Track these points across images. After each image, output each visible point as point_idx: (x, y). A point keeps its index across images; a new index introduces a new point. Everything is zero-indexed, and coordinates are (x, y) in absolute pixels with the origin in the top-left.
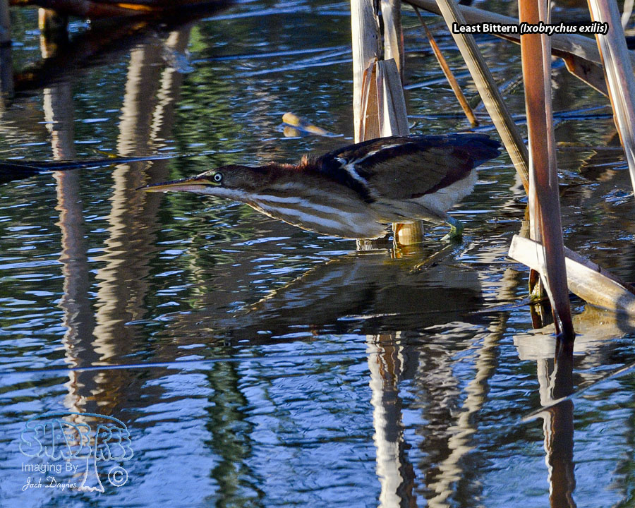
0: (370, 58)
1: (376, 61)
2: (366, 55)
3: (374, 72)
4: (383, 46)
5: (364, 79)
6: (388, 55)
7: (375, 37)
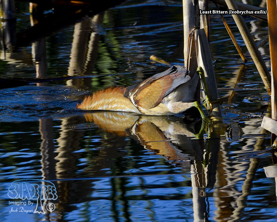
0: (192, 28)
1: (195, 29)
3: (194, 35)
5: (189, 39)
6: (202, 27)
7: (195, 18)
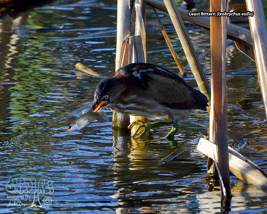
0: (127, 34)
1: (129, 36)
2: (124, 33)
3: (128, 42)
4: (135, 28)
5: (122, 46)
6: (137, 34)
7: (130, 23)
